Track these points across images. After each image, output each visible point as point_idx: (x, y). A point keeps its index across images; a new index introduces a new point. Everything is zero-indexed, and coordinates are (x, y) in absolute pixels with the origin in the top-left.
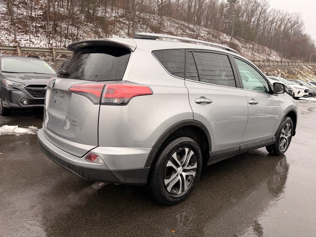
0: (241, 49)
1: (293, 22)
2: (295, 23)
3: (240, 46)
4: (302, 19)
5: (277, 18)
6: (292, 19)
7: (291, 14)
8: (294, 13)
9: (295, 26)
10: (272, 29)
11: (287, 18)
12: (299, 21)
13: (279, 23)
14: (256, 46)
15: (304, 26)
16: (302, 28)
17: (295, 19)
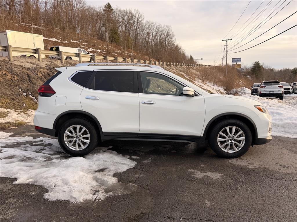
1: (166, 34)
2: (168, 35)
4: (172, 31)
5: (152, 28)
6: (165, 31)
7: (164, 27)
8: (165, 26)
9: (168, 37)
11: (160, 29)
12: (170, 33)
13: (154, 34)
15: (175, 37)
16: (174, 39)
17: (167, 31)
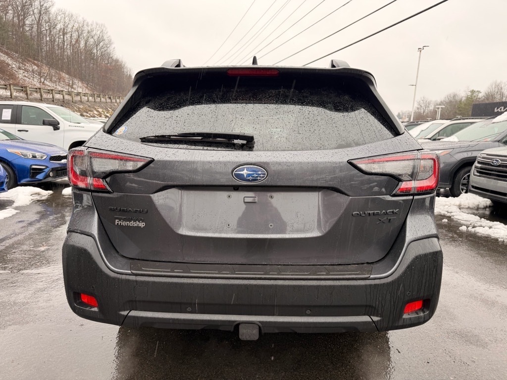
0: (16, 71)
1: (96, 37)
2: (100, 39)
3: (14, 66)
5: (70, 26)
6: (94, 32)
7: (92, 25)
8: (95, 24)
9: (101, 44)
10: (66, 44)
11: (86, 29)
12: (105, 37)
13: (75, 35)
14: (45, 69)
15: (113, 46)
16: (111, 48)
17: (99, 32)
